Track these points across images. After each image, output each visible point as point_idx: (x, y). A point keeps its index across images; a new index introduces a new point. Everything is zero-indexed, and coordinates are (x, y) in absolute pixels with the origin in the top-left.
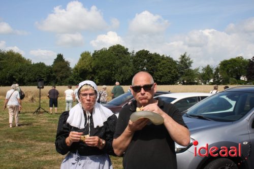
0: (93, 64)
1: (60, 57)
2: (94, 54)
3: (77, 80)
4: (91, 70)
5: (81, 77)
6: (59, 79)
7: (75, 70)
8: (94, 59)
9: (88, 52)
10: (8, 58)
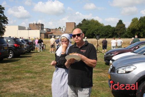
0: (140, 25)
1: (120, 22)
2: (140, 19)
3: (129, 35)
4: (138, 29)
5: (132, 33)
6: (119, 34)
7: (128, 29)
8: (140, 22)
9: (137, 18)
10: (91, 23)
